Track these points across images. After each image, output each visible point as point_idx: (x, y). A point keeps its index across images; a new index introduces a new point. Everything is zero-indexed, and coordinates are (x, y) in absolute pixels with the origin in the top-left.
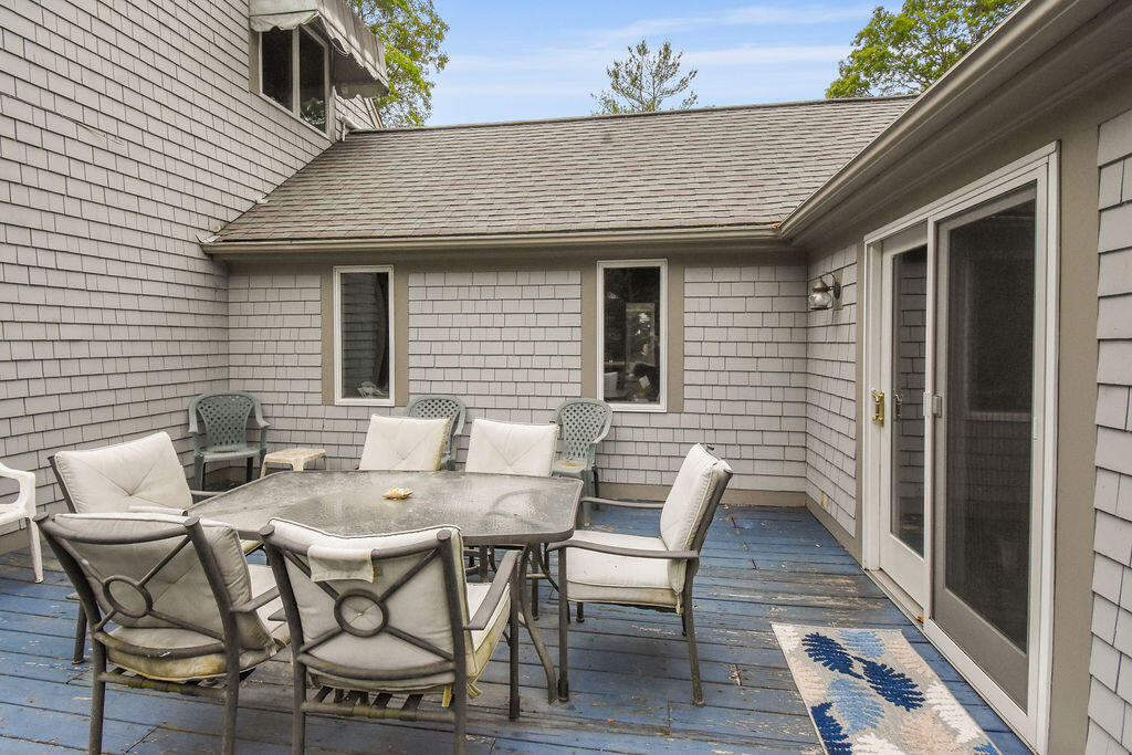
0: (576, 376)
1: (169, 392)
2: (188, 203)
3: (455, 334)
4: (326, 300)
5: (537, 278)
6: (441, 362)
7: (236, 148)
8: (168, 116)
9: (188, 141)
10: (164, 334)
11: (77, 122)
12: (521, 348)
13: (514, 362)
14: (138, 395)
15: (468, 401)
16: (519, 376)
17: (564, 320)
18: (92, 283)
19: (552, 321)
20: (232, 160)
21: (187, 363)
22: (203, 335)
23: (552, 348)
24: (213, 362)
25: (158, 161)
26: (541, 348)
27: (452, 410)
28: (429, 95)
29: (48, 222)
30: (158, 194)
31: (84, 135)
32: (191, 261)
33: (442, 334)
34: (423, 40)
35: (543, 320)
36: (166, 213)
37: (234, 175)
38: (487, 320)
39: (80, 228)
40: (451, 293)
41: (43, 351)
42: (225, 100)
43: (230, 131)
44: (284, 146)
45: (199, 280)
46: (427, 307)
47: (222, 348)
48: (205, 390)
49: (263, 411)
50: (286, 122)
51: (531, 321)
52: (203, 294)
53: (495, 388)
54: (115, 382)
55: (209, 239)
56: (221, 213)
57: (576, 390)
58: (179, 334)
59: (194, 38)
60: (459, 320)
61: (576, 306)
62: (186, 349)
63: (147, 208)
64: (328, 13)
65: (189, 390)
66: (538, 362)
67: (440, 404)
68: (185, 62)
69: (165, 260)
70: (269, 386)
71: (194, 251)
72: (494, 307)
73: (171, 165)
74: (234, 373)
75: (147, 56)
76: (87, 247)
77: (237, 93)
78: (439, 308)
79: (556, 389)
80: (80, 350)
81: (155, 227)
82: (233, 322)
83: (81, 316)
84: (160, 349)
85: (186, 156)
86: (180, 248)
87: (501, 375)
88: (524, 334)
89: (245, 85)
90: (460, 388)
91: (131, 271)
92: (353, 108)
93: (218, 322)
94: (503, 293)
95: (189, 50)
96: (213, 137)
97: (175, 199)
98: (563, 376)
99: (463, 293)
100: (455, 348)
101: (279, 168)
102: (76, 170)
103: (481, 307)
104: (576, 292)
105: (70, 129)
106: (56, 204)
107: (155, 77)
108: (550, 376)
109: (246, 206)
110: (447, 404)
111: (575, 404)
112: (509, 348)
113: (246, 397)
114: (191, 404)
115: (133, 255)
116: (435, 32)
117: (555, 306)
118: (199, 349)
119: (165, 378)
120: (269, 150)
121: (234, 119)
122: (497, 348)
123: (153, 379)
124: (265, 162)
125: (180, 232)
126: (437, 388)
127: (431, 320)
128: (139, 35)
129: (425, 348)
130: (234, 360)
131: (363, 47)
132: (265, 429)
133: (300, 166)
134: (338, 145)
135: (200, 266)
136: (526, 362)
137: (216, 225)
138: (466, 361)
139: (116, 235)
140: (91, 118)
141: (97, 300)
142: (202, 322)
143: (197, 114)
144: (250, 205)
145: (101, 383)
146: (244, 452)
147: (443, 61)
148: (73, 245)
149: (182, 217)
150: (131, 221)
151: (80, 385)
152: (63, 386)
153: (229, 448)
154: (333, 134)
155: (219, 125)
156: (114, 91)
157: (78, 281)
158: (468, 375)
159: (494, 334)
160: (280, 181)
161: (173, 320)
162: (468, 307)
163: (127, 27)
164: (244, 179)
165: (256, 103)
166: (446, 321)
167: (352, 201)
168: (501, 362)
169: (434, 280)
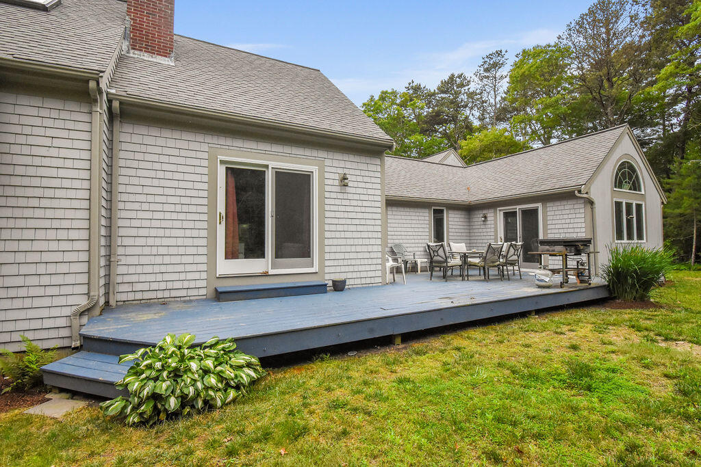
19: (422, 222)
38: (407, 221)
72: (409, 218)
78: (396, 217)
90: (401, 241)
94: (411, 214)
103: (406, 218)
112: (413, 230)
117: (423, 218)
126: (397, 241)
127: (394, 221)
129: (392, 229)
162: (403, 217)
166: (397, 221)
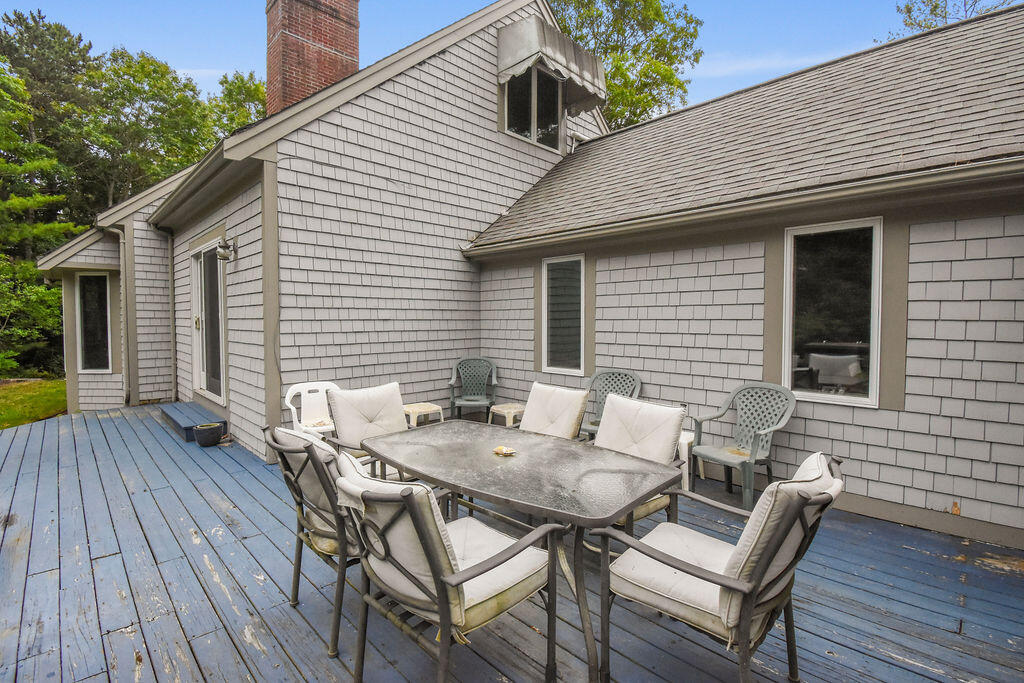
0: (758, 358)
1: (441, 355)
2: (454, 222)
3: (633, 313)
4: (537, 286)
5: (715, 254)
6: (621, 339)
7: (487, 176)
8: (441, 163)
9: (454, 178)
10: (438, 315)
11: (387, 179)
12: (695, 327)
13: (689, 341)
14: (422, 356)
15: (645, 376)
16: (695, 355)
17: (744, 297)
18: (396, 282)
19: (730, 297)
20: (484, 186)
21: (453, 336)
22: (463, 315)
23: (730, 327)
24: (470, 335)
25: (435, 196)
26: (717, 327)
27: (629, 384)
28: (685, 92)
29: (372, 245)
30: (435, 219)
31: (391, 187)
32: (455, 263)
33: (623, 313)
34: (679, 44)
35: (720, 298)
36: (439, 231)
37: (485, 197)
38: (663, 299)
39: (389, 247)
40: (630, 275)
41: (369, 326)
42: (481, 143)
43: (484, 164)
44: (524, 168)
45: (460, 277)
46: (611, 289)
47: (476, 325)
48: (463, 355)
49: (497, 372)
50: (525, 149)
51: (707, 298)
52: (462, 286)
53: (670, 366)
54: (409, 347)
55: (466, 246)
56: (476, 227)
57: (757, 373)
58: (447, 315)
59: (460, 103)
60: (639, 300)
61: (759, 281)
62: (452, 325)
63: (428, 229)
64: (549, 51)
65: (454, 354)
66: (713, 342)
67: (619, 378)
68: (453, 122)
69: (438, 264)
70: (502, 354)
71: (457, 256)
72: (671, 286)
73: (443, 197)
74: (483, 343)
75: (428, 124)
76: (393, 260)
77: (487, 135)
79: (734, 371)
80: (389, 326)
81: (432, 241)
82: (484, 306)
83: (390, 304)
84: (435, 325)
85: (453, 189)
86: (447, 254)
87: (676, 353)
88: (700, 313)
89: (494, 127)
91: (418, 273)
92: (583, 123)
93: (473, 306)
95: (455, 112)
96: (471, 171)
97: (445, 221)
98: (742, 357)
99: (642, 274)
100: (633, 326)
101: (518, 185)
102: (387, 210)
104: (759, 265)
105: (382, 184)
106: (376, 233)
107: (433, 137)
108: (726, 356)
109: (494, 219)
110: (625, 378)
111: (753, 388)
112: (684, 327)
113: (488, 361)
114: (454, 364)
115: (419, 262)
116: (688, 32)
118: (460, 325)
119: (438, 346)
120: (511, 173)
121: (486, 155)
122: (672, 327)
123: (431, 346)
124: (508, 182)
125: (449, 244)
126: (620, 363)
127: (614, 301)
128: (424, 111)
129: (609, 326)
130: (484, 334)
131: (581, 69)
132: (496, 386)
133: (536, 180)
134: (569, 158)
135: (461, 267)
136: (701, 341)
137: (472, 236)
138: (643, 339)
139: (410, 250)
140: (395, 175)
141: (398, 293)
142: (462, 306)
143: (460, 157)
144: (497, 217)
145: (400, 348)
146: (483, 402)
147: (697, 56)
148: (385, 259)
149: (450, 233)
150: (418, 239)
151: (389, 348)
152: (378, 348)
153: (476, 398)
154: (564, 150)
155: (475, 162)
156: (408, 153)
157: (387, 282)
158: (646, 352)
159: (670, 313)
160: (519, 195)
161: (444, 306)
162: (646, 287)
163: (415, 107)
164: (493, 199)
165: (503, 139)
166: (626, 301)
167: (562, 203)
168: (675, 340)
169: (617, 263)
